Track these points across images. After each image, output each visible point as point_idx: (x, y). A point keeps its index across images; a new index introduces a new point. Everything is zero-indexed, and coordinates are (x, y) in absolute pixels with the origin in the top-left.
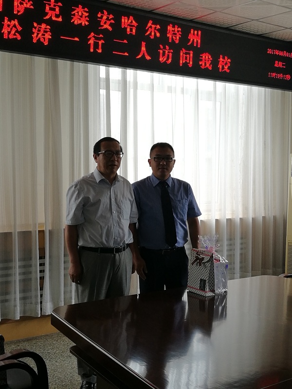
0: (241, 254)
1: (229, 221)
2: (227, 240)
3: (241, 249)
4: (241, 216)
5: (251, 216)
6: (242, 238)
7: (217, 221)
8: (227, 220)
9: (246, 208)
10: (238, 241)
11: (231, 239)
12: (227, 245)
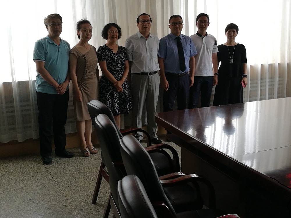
0: (279, 88)
1: (271, 65)
2: (269, 78)
3: (279, 84)
4: (279, 62)
5: (286, 62)
6: (279, 77)
7: (262, 65)
8: (269, 65)
9: (283, 57)
10: (277, 79)
11: (272, 77)
12: (269, 82)
